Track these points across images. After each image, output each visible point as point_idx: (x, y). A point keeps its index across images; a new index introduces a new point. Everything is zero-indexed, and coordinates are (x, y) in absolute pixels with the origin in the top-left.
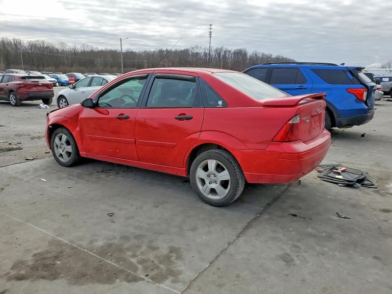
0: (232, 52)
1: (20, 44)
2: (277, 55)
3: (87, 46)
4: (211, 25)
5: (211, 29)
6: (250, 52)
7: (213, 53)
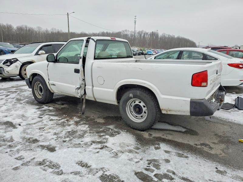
0: (149, 33)
1: (11, 27)
2: (178, 36)
3: (55, 29)
4: (135, 16)
5: (135, 19)
6: (160, 34)
7: (137, 35)
